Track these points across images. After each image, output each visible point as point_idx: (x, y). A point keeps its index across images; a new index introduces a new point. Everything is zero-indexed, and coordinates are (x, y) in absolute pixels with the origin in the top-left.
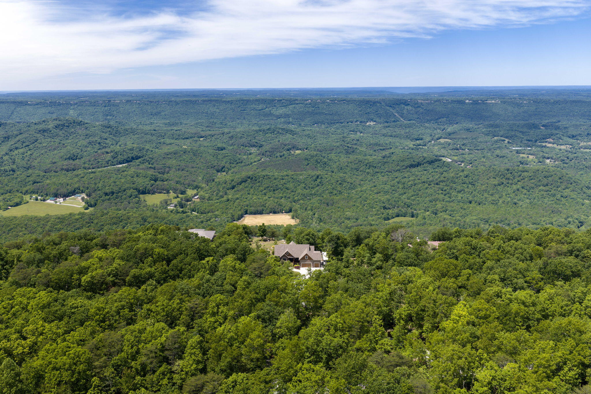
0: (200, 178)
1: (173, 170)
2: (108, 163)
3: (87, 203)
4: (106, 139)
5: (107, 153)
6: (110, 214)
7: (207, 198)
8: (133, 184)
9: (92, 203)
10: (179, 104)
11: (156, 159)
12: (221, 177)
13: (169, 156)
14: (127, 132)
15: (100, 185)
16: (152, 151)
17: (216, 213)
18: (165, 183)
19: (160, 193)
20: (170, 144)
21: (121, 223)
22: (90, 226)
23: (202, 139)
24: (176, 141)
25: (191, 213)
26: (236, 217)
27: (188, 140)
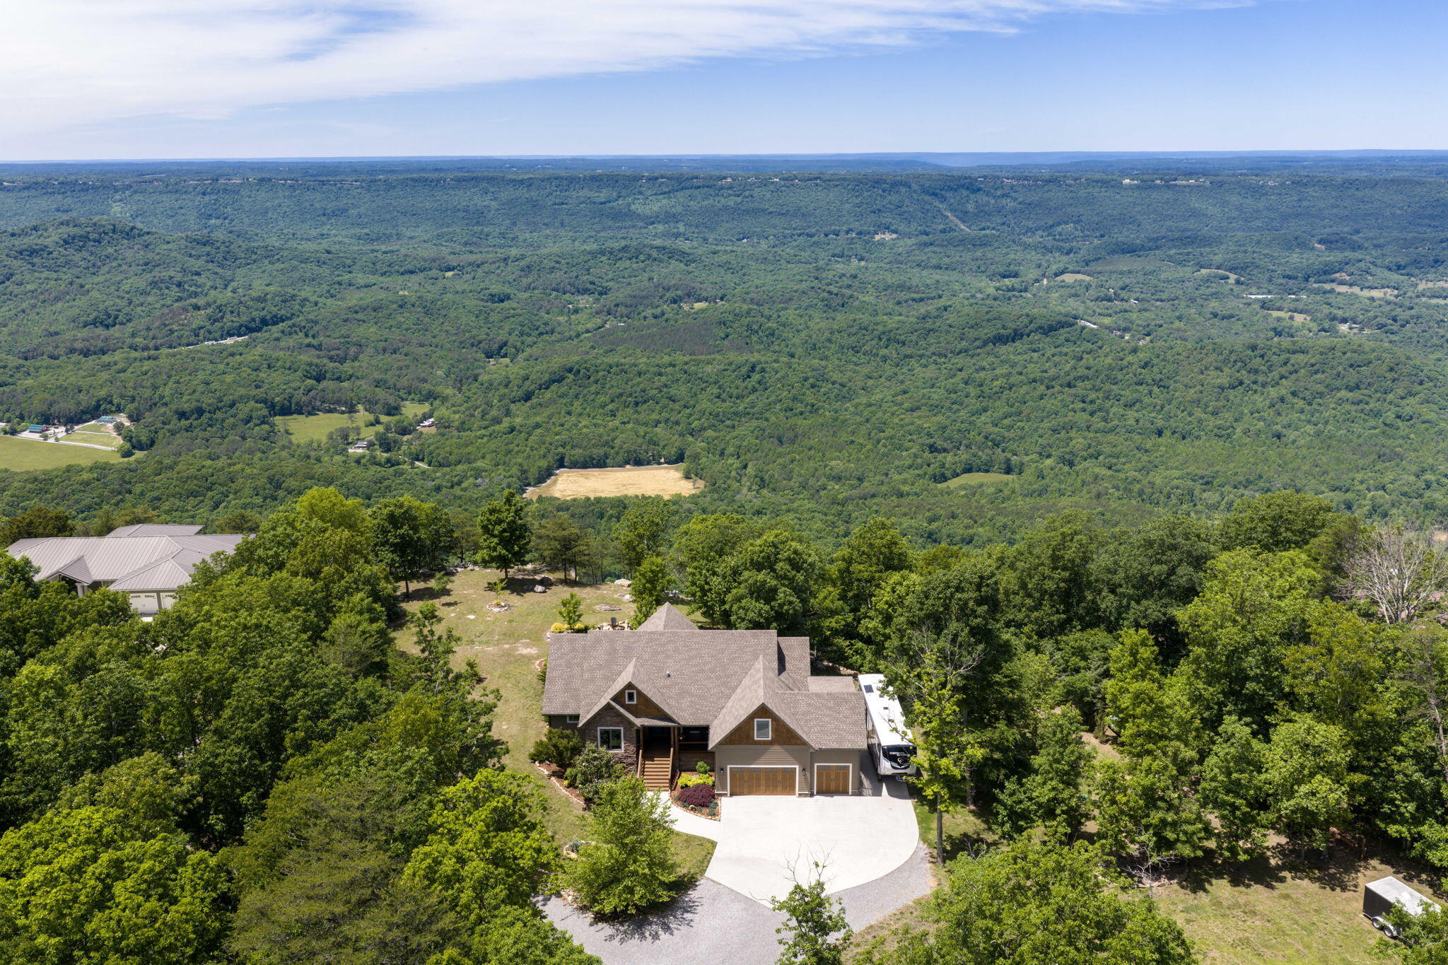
0: (440, 373)
1: (370, 350)
2: (197, 335)
3: (128, 438)
4: (198, 274)
5: (197, 308)
6: (180, 467)
7: (456, 424)
8: (257, 387)
9: (144, 439)
10: (394, 187)
11: (324, 323)
12: (496, 368)
13: (360, 316)
14: (254, 257)
15: (167, 392)
16: (316, 304)
17: (479, 464)
18: (345, 384)
19: (330, 411)
20: (367, 286)
21: (210, 493)
22: (122, 501)
23: (449, 274)
24: (381, 279)
25: (412, 464)
26: (532, 476)
27: (413, 276)
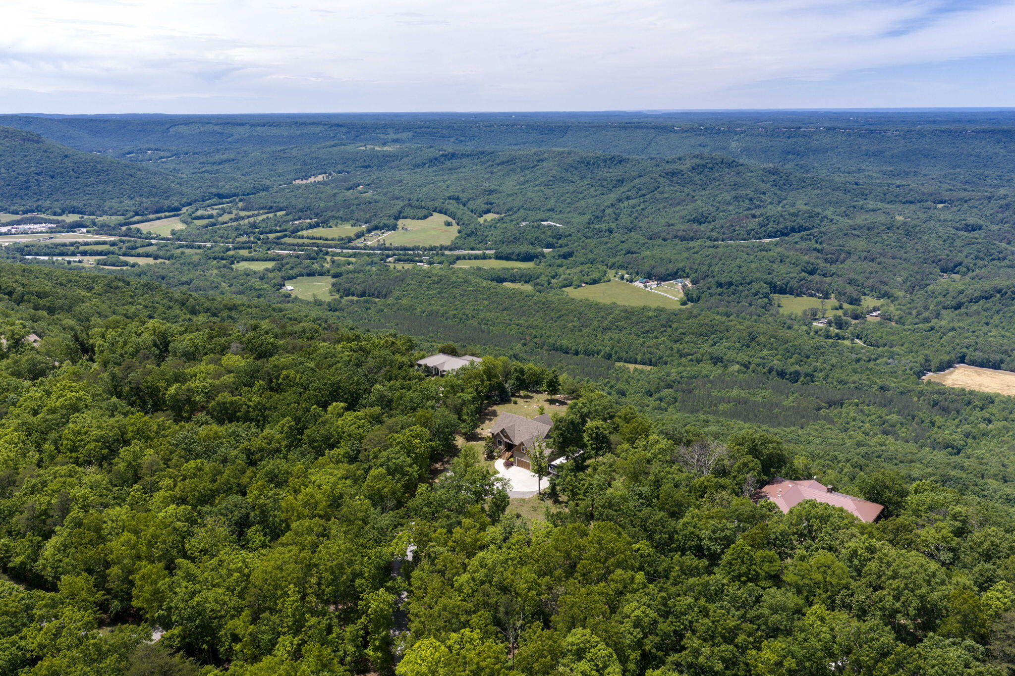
0: (899, 279)
1: (854, 257)
2: (749, 234)
3: (687, 294)
4: (764, 193)
5: (754, 216)
6: (701, 317)
7: (896, 318)
8: (769, 273)
9: (695, 296)
10: (924, 136)
11: (830, 235)
12: (944, 281)
13: (856, 233)
14: (803, 184)
15: (716, 269)
16: (832, 220)
17: (896, 349)
18: (827, 279)
19: (812, 295)
20: (874, 210)
21: (713, 336)
22: (665, 331)
23: (940, 206)
24: (888, 206)
25: (853, 340)
26: (934, 364)
27: (911, 205)
